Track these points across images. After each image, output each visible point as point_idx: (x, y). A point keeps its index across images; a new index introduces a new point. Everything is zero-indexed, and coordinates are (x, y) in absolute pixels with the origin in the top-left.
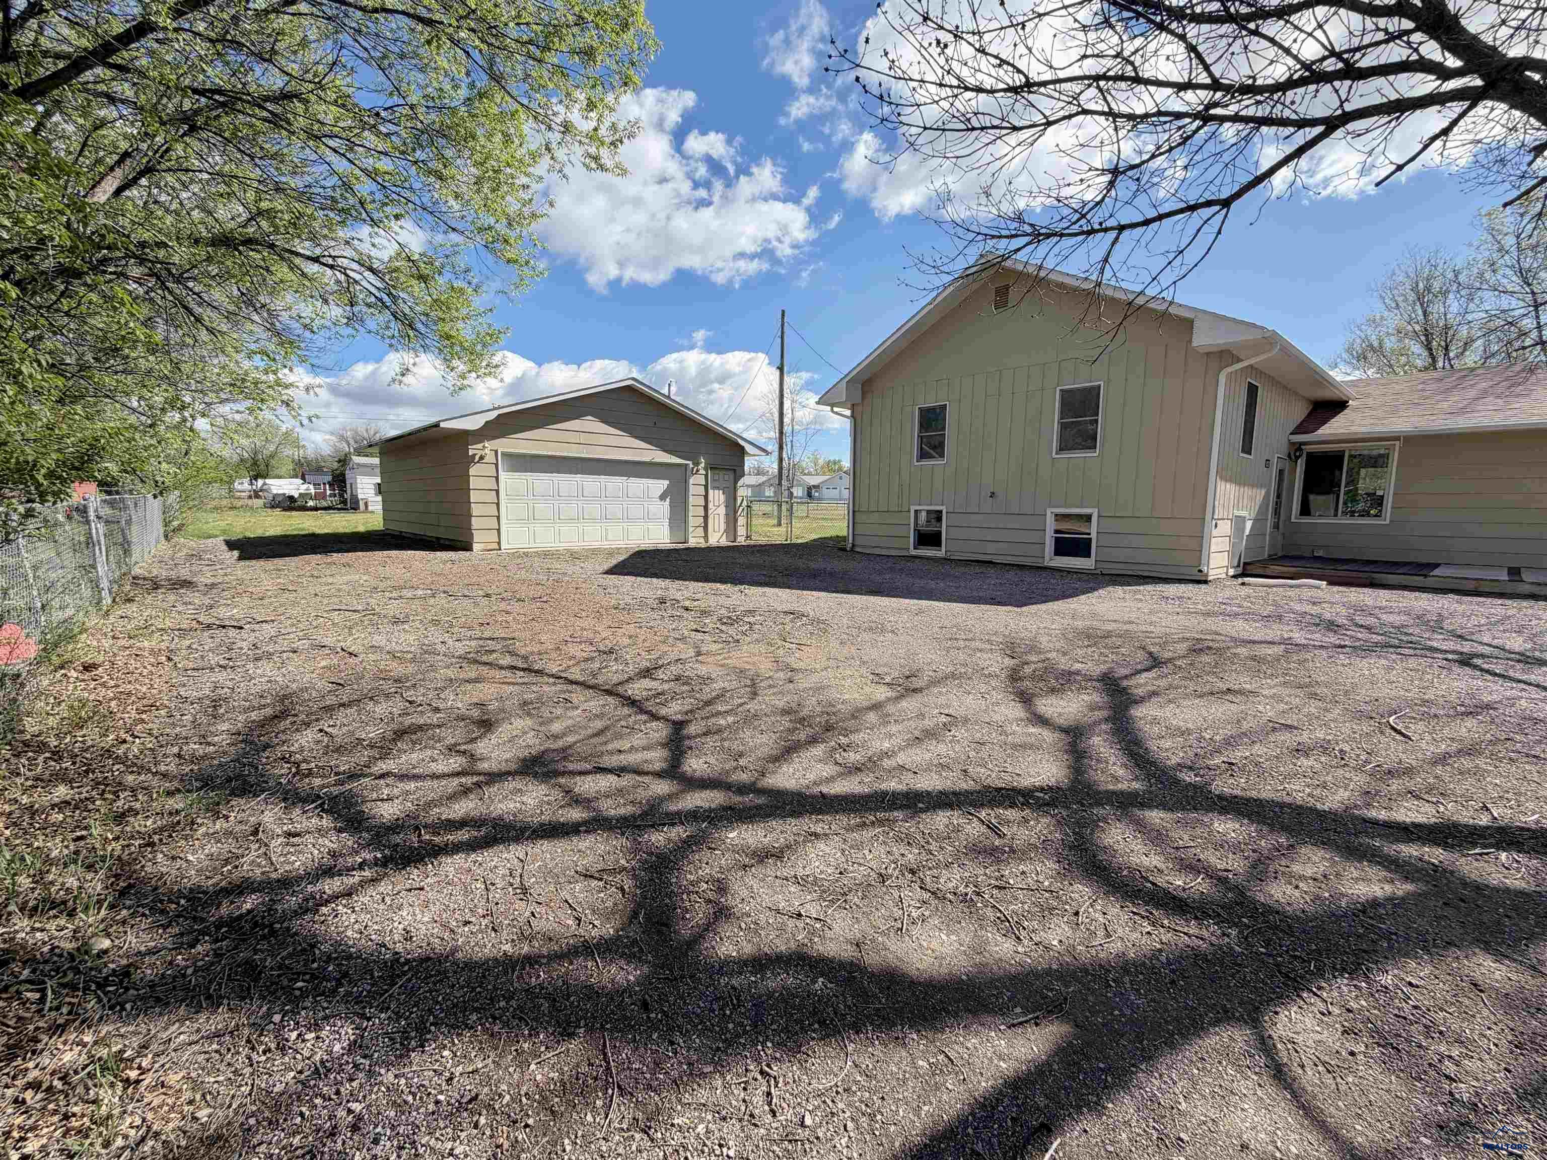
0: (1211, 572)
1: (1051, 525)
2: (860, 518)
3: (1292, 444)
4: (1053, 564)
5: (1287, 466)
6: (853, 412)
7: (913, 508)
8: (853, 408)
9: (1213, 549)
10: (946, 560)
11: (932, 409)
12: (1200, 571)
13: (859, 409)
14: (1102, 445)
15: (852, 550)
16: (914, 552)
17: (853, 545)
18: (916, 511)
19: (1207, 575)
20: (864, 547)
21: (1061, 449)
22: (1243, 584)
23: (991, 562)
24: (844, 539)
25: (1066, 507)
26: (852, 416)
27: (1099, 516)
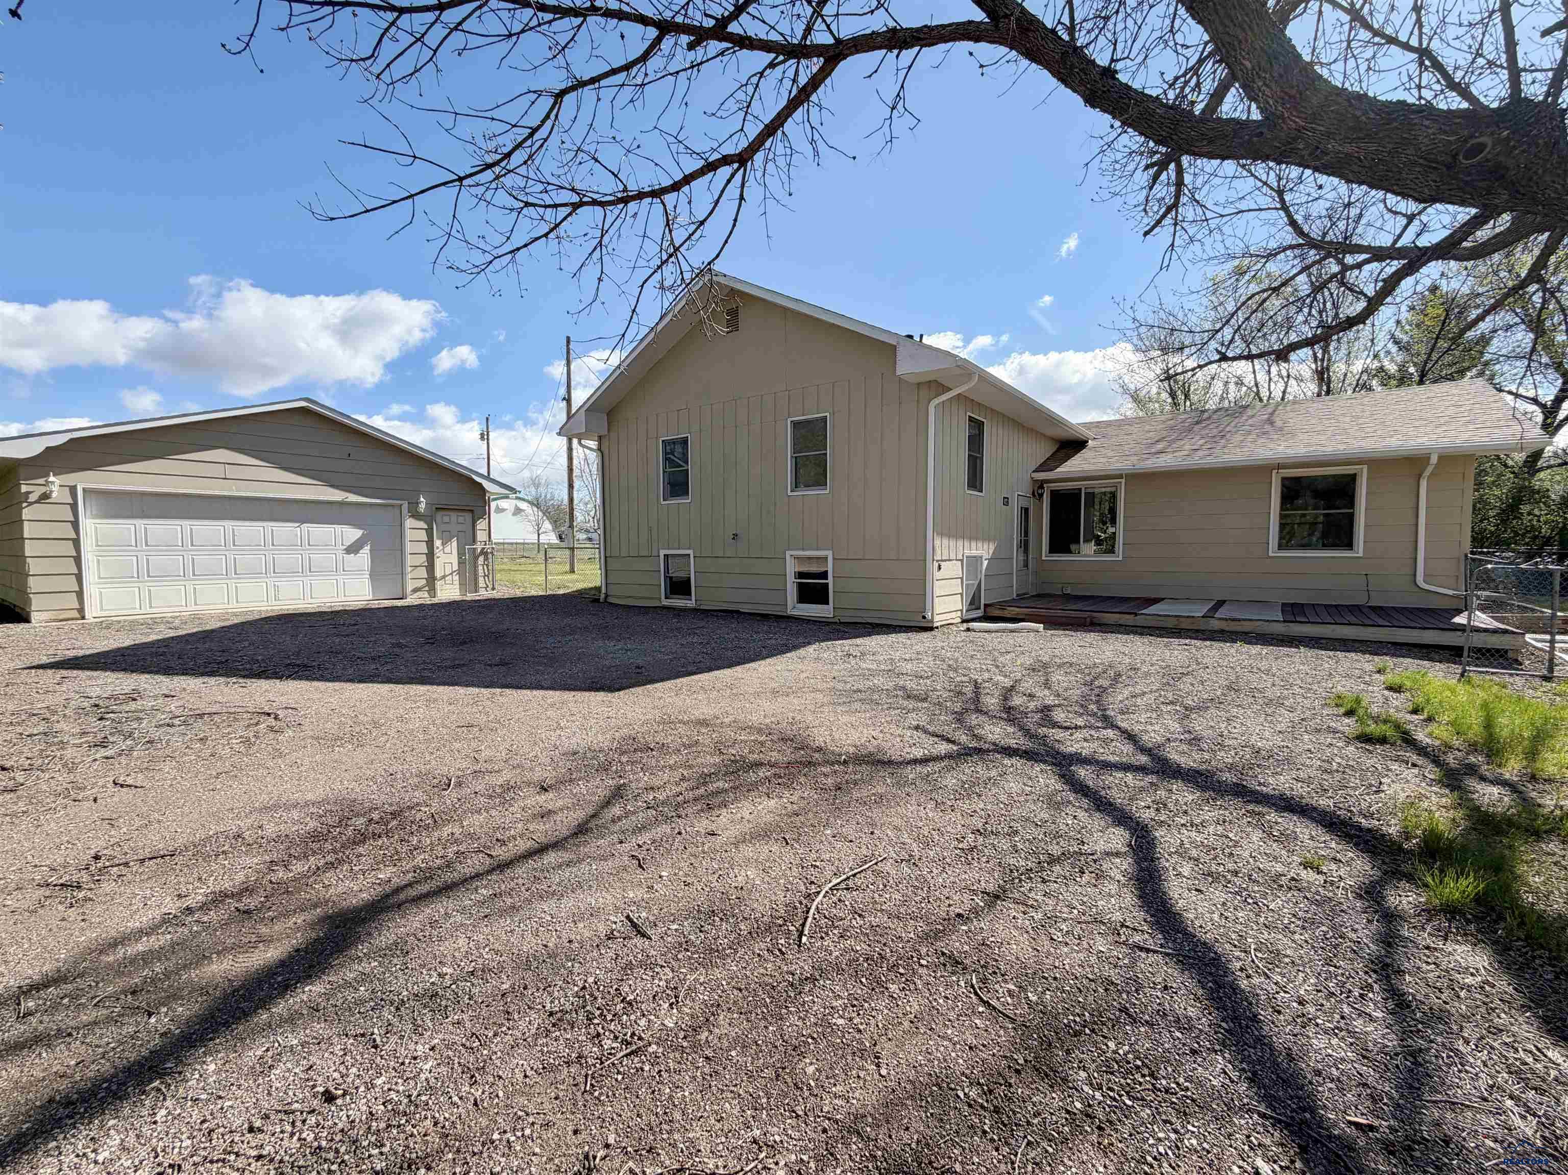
0: (937, 618)
1: (791, 568)
2: (613, 565)
3: (1035, 481)
4: (795, 613)
5: (1031, 504)
6: (600, 445)
7: (662, 553)
8: (600, 439)
9: (937, 592)
10: (695, 610)
11: (673, 442)
12: (924, 617)
13: (605, 444)
14: (832, 480)
15: (606, 601)
16: (665, 602)
17: (607, 596)
18: (666, 556)
19: (932, 621)
20: (618, 597)
21: (796, 486)
22: (968, 630)
23: (738, 612)
24: (598, 589)
25: (803, 549)
26: (600, 449)
27: (834, 559)
